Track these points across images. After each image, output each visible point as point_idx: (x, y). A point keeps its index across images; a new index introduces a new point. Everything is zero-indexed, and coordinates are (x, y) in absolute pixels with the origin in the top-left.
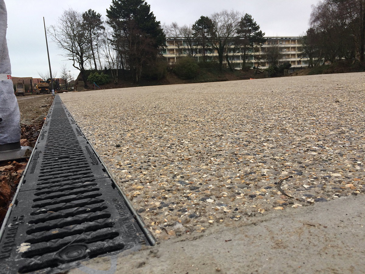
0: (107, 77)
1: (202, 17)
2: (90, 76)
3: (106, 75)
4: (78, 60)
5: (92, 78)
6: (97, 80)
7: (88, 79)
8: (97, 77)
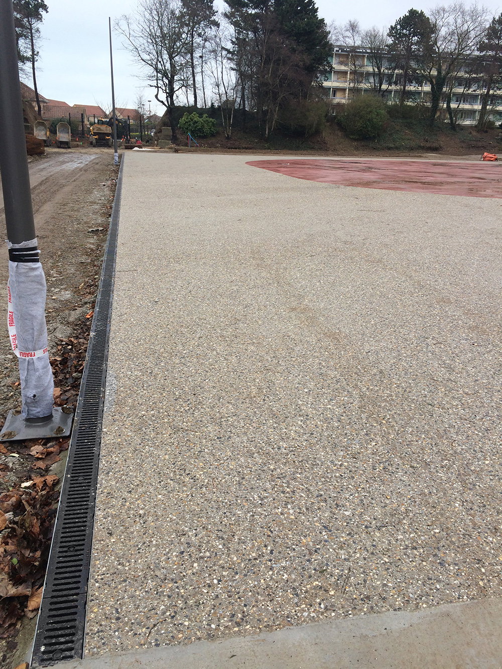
0: (213, 125)
1: (413, 12)
2: (183, 118)
3: (211, 119)
4: (164, 88)
5: (186, 122)
6: (196, 127)
7: (178, 123)
8: (196, 122)
